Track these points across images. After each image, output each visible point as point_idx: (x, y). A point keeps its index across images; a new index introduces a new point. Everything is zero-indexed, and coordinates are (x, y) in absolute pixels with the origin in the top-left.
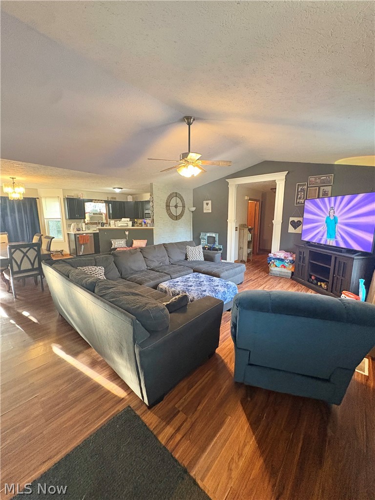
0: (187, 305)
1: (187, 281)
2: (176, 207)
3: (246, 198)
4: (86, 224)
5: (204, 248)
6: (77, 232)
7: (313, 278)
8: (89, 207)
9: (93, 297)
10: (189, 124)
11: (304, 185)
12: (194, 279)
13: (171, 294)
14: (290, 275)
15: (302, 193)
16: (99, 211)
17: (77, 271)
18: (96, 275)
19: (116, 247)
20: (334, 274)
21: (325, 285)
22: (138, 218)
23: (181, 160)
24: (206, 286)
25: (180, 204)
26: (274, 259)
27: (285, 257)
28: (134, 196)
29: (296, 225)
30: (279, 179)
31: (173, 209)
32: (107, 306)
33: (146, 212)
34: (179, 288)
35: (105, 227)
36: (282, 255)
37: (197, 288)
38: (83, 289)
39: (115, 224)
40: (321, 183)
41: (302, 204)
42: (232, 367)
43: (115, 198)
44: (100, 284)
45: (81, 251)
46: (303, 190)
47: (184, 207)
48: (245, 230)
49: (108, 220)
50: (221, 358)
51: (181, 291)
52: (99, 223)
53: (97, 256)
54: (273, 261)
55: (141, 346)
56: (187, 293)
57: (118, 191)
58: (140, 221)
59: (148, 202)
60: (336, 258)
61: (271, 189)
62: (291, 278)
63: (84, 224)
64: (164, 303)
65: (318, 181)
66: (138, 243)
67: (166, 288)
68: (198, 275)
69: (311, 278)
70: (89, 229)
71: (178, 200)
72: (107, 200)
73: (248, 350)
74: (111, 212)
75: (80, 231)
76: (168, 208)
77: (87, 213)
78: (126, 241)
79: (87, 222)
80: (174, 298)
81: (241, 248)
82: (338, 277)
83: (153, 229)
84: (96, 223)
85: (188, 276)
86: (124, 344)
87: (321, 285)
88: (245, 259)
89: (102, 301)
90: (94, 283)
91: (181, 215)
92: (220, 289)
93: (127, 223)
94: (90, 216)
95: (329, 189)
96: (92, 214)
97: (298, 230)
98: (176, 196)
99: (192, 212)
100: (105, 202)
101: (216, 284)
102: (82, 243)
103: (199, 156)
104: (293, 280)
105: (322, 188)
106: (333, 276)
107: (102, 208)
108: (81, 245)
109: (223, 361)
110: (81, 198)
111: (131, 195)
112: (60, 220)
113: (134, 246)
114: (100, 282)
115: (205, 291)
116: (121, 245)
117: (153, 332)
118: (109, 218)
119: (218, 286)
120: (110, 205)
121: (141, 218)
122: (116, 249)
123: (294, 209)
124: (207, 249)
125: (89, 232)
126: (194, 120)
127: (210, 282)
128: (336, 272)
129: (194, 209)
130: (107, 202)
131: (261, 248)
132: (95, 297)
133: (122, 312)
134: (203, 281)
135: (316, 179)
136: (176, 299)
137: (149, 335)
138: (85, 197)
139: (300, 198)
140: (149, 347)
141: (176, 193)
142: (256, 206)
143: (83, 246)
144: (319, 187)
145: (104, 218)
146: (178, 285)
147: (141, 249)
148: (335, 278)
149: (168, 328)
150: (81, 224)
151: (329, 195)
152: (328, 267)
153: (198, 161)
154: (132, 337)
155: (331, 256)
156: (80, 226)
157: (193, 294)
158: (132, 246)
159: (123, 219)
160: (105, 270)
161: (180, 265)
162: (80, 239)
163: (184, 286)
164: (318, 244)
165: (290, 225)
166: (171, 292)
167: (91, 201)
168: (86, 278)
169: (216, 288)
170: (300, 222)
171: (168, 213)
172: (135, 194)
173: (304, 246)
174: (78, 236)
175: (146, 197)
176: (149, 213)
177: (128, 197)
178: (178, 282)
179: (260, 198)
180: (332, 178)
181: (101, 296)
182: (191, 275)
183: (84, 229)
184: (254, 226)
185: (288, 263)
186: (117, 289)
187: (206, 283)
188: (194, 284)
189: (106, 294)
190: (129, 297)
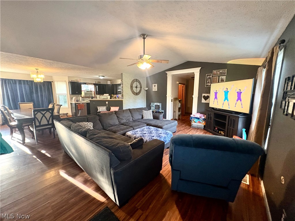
0: (143, 144)
1: (142, 130)
2: (136, 87)
3: (177, 82)
4: (82, 98)
5: (153, 112)
7: (216, 128)
8: (84, 88)
10: (144, 38)
11: (210, 75)
12: (147, 130)
14: (203, 127)
15: (209, 80)
16: (90, 90)
17: (76, 125)
18: (88, 127)
19: (100, 111)
21: (223, 132)
22: (114, 94)
23: (139, 59)
24: (154, 134)
25: (139, 86)
26: (194, 118)
27: (200, 117)
29: (206, 98)
30: (196, 72)
31: (134, 89)
32: (94, 145)
33: (119, 90)
34: (138, 135)
35: (93, 99)
36: (198, 115)
37: (149, 135)
38: (80, 135)
39: (99, 98)
40: (220, 74)
41: (209, 86)
42: (170, 181)
43: (100, 82)
44: (90, 132)
45: (79, 113)
46: (210, 78)
47: (141, 87)
49: (96, 95)
50: (163, 176)
51: (139, 137)
52: (90, 97)
53: (89, 116)
54: (193, 119)
55: (115, 169)
56: (143, 138)
57: (102, 78)
58: (115, 96)
59: (120, 85)
60: (229, 117)
61: (192, 78)
62: (204, 129)
63: (81, 98)
64: (129, 143)
66: (113, 109)
67: (130, 135)
68: (150, 127)
70: (84, 100)
71: (138, 84)
72: (95, 83)
73: (179, 171)
74: (97, 90)
75: (78, 101)
76: (132, 88)
77: (83, 91)
78: (107, 108)
79: (82, 96)
81: (175, 112)
82: (231, 128)
83: (122, 101)
84: (88, 97)
85: (143, 128)
86: (105, 169)
87: (221, 133)
88: (177, 118)
89: (91, 142)
90: (86, 131)
91: (140, 92)
92: (163, 135)
93: (107, 97)
94: (85, 93)
95: (224, 77)
96: (86, 92)
97: (207, 101)
98: (136, 81)
99: (146, 90)
101: (160, 133)
102: (79, 109)
103: (150, 57)
107: (92, 88)
109: (164, 178)
110: (79, 82)
111: (110, 80)
112: (66, 95)
115: (153, 136)
116: (103, 110)
117: (122, 160)
119: (161, 133)
120: (97, 86)
121: (115, 94)
122: (100, 112)
123: (205, 89)
124: (155, 112)
125: (84, 102)
126: (147, 36)
127: (156, 131)
128: (229, 125)
129: (147, 89)
130: (95, 85)
131: (186, 112)
132: (86, 139)
133: (103, 148)
134: (152, 131)
135: (217, 72)
136: (136, 141)
137: (120, 163)
138: (82, 82)
139: (208, 83)
140: (119, 170)
141: (136, 79)
142: (183, 87)
143: (80, 111)
144: (219, 76)
145: (93, 94)
146: (138, 133)
147: (116, 112)
148: (229, 128)
149: (131, 158)
150: (79, 97)
151: (225, 81)
152: (225, 122)
153: (149, 60)
154: (109, 164)
155: (226, 116)
156: (78, 99)
157: (146, 138)
158: (110, 111)
159: (105, 95)
160: (93, 124)
161: (139, 122)
162: (78, 106)
163: (141, 133)
164: (219, 109)
165: (203, 98)
166: (133, 137)
167: (85, 84)
168: (81, 128)
169: (160, 135)
170: (208, 96)
171: (131, 91)
172: (112, 80)
173: (210, 110)
174: (77, 105)
175: (119, 82)
176: (120, 91)
177: (108, 82)
178: (137, 131)
179: (185, 83)
180: (226, 71)
181: (90, 139)
182: (145, 127)
183: (81, 100)
184: (182, 99)
185: (202, 120)
186: (100, 135)
187: (154, 132)
188: (147, 132)
189: (94, 138)
190: (108, 139)
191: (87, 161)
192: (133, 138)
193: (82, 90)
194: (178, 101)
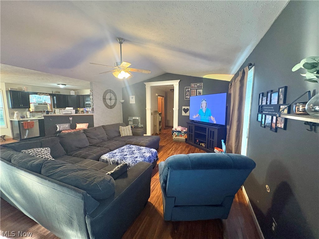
0: (127, 171)
1: (122, 151)
2: (110, 99)
3: (157, 95)
4: (30, 112)
5: (132, 127)
6: (21, 119)
7: (197, 141)
8: (34, 99)
9: (40, 178)
10: (121, 43)
11: (189, 88)
12: (128, 150)
13: (112, 163)
14: (185, 140)
15: (188, 93)
16: (44, 102)
17: (20, 155)
18: (42, 155)
19: (61, 130)
20: (208, 138)
21: (204, 144)
22: (80, 107)
23: (115, 67)
24: (137, 154)
25: (113, 98)
26: (176, 132)
27: (182, 130)
28: (76, 91)
29: (186, 111)
30: (175, 84)
31: (108, 102)
32: (56, 185)
33: (87, 103)
34: (117, 158)
35: (50, 115)
36: (179, 129)
37: (131, 156)
38: (28, 172)
39: (59, 112)
40: (197, 87)
41: (188, 99)
42: (161, 209)
43: (59, 92)
44: (47, 165)
45: (26, 134)
46: (188, 91)
47: (116, 99)
48: (157, 115)
49: (53, 109)
50: (152, 204)
51: (119, 160)
52: (44, 111)
53: (43, 139)
54: (175, 133)
55: (91, 216)
56: (124, 161)
57: (62, 86)
58: (81, 109)
59: (89, 96)
60: (208, 129)
61: (170, 90)
62: (186, 142)
63: (28, 113)
64: (109, 173)
65: (196, 86)
66: (81, 126)
67: (107, 159)
68: (130, 146)
69: (196, 141)
70: (34, 116)
71: (112, 95)
72: (51, 93)
73: (173, 197)
74: (55, 103)
75: (24, 118)
76: (104, 100)
77: (32, 103)
78: (71, 125)
79: (31, 111)
80: (117, 167)
81: (155, 126)
82: (210, 139)
83: (93, 115)
84: (41, 112)
85: (123, 148)
86: (75, 217)
87: (202, 145)
88: (158, 132)
89: (49, 181)
90: (40, 164)
91: (115, 105)
92: (147, 154)
93: (71, 111)
94: (35, 106)
95: (201, 91)
96: (37, 105)
97: (187, 114)
98: (110, 92)
99: (122, 103)
100: (50, 95)
101: (143, 152)
102: (26, 128)
103: (129, 65)
104: (187, 143)
105: (198, 90)
106: (208, 139)
107: (47, 99)
108: (26, 130)
109: (154, 207)
110: (26, 91)
111: (74, 90)
112: (2, 109)
113: (77, 128)
114: (48, 163)
115: (137, 157)
116: (66, 128)
117: (101, 201)
118: (54, 107)
119: (145, 153)
120: (55, 97)
121: (82, 107)
122: (61, 131)
123: (184, 102)
124: (133, 127)
125: (34, 118)
126: (124, 41)
127: (139, 150)
129: (123, 101)
130: (52, 95)
131: (166, 125)
132: (42, 178)
133: (71, 189)
134: (134, 151)
135: (194, 85)
136: (118, 168)
137: (98, 205)
138: (30, 90)
139: (187, 96)
140: (99, 215)
141: (110, 90)
142: (162, 100)
143: (27, 131)
144: (197, 90)
145: (49, 107)
146: (116, 156)
147: (84, 130)
148: (209, 140)
149: (114, 194)
150: (25, 112)
151: (202, 94)
152: (205, 134)
153: (128, 68)
154: (83, 210)
155: (206, 128)
156: (24, 114)
157: (129, 161)
158: (75, 128)
159: (67, 108)
160: (51, 150)
161: (116, 140)
162: (24, 125)
163: (121, 155)
164: (198, 121)
165: (183, 111)
166: (111, 161)
167: (36, 93)
168: (31, 161)
169: (144, 154)
170: (188, 109)
171: (104, 103)
172: (78, 90)
173: (191, 123)
174: (22, 122)
175: (87, 92)
176: (90, 104)
177: (71, 92)
178: (116, 153)
179: (164, 95)
180: (202, 85)
181: (48, 176)
182: (125, 147)
183: (28, 116)
184: (162, 112)
185: (183, 133)
186: (65, 168)
187: (136, 152)
188: (129, 153)
189: (54, 174)
190: (78, 172)
191: (43, 210)
192: (110, 163)
193: (30, 102)
194: (158, 115)
